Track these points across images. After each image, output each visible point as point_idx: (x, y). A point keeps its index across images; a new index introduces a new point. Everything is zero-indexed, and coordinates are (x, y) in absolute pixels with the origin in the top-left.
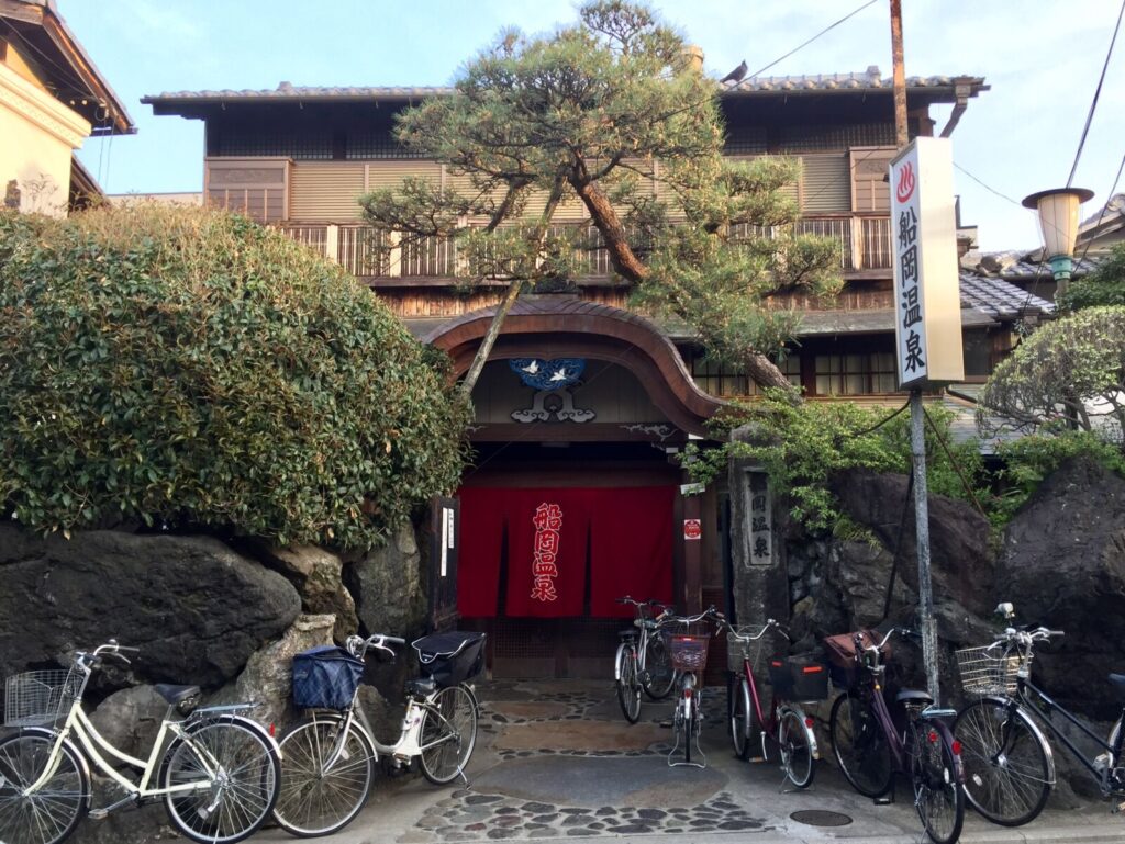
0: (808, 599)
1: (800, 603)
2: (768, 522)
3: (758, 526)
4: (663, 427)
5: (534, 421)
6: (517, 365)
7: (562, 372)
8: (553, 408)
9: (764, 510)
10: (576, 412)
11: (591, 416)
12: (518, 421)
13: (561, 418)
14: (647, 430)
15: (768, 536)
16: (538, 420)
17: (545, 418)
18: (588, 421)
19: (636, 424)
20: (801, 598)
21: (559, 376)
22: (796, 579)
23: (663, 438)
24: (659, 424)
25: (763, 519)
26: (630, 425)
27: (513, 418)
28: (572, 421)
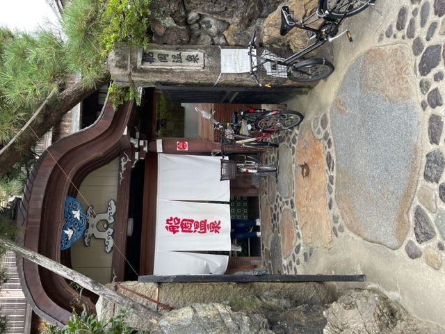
0: (226, 33)
1: (228, 40)
2: (176, 53)
3: (178, 59)
4: (122, 160)
5: (113, 238)
6: (66, 244)
7: (74, 212)
8: (105, 226)
9: (168, 55)
10: (109, 211)
11: (112, 202)
12: (112, 248)
13: (112, 220)
14: (123, 169)
15: (185, 54)
16: (113, 236)
17: (111, 231)
18: (115, 204)
19: (119, 175)
20: (225, 38)
21: (77, 214)
22: (212, 40)
24: (120, 162)
25: (173, 56)
26: (119, 178)
27: (110, 252)
28: (115, 213)
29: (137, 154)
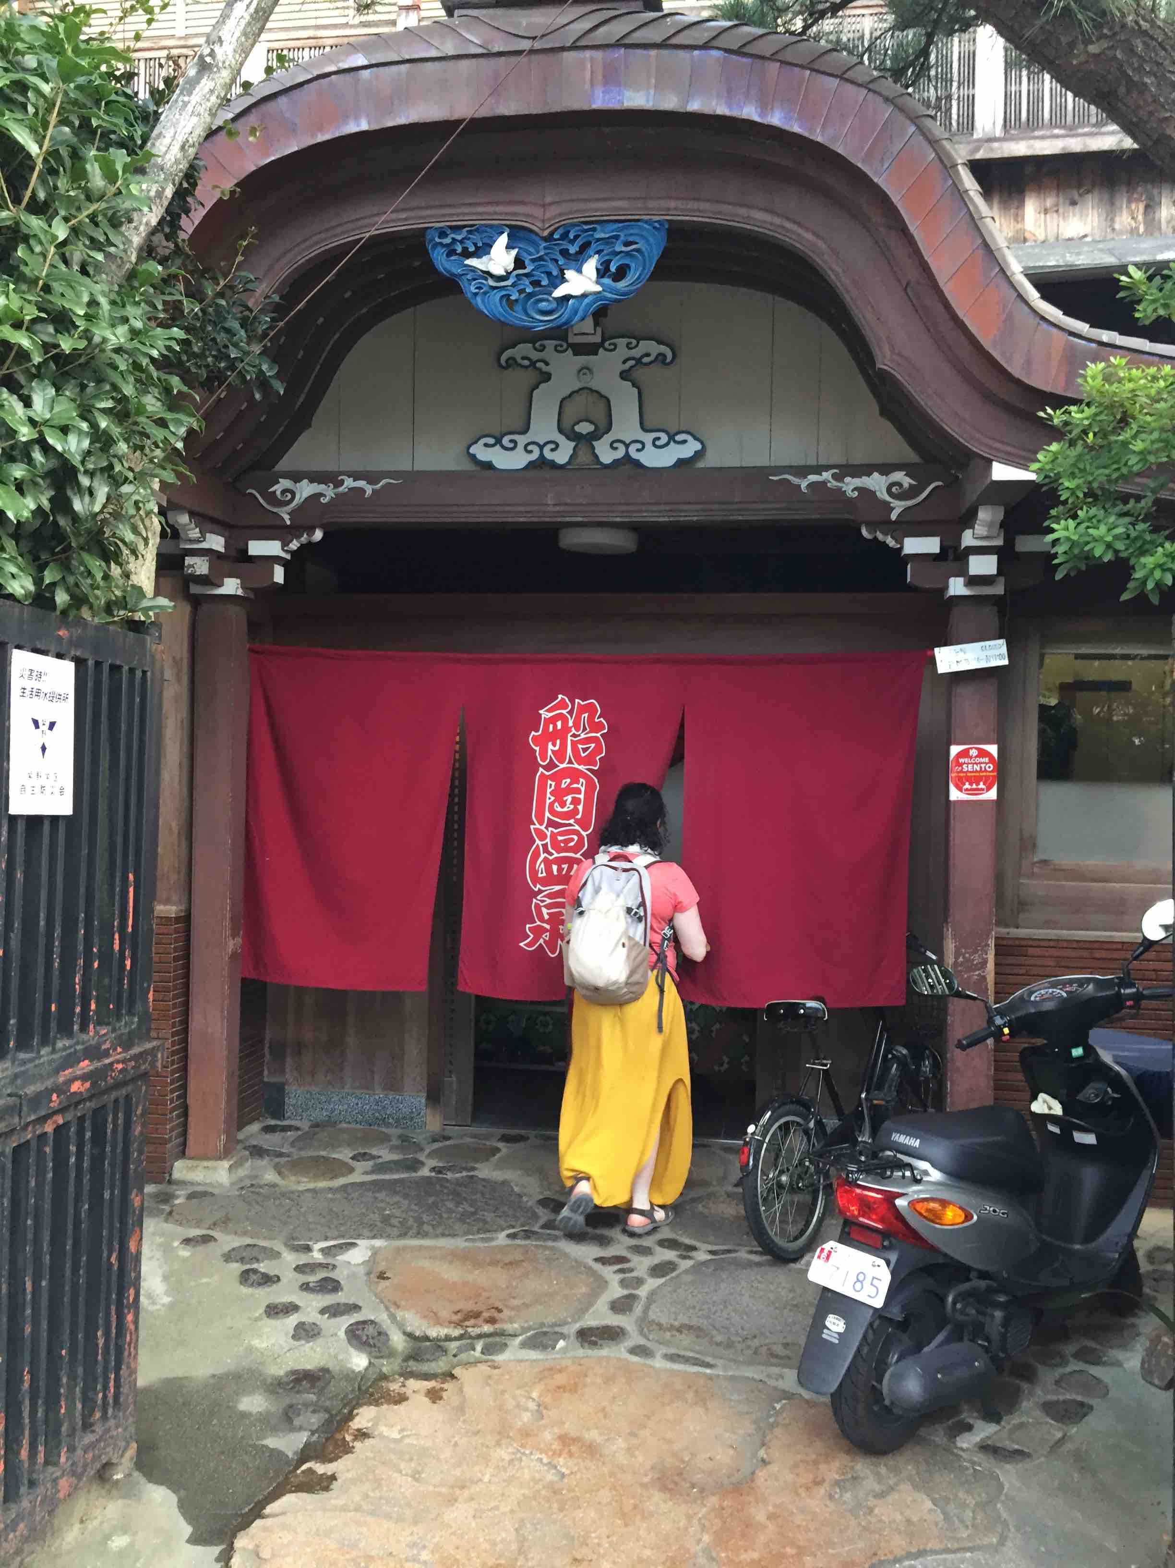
4: (898, 476)
5: (531, 465)
6: (451, 252)
8: (585, 428)
10: (648, 438)
11: (691, 448)
12: (488, 466)
13: (607, 456)
14: (850, 485)
16: (542, 463)
17: (562, 457)
18: (681, 463)
19: (818, 469)
23: (898, 507)
24: (885, 469)
26: (803, 471)
27: (473, 457)
28: (637, 464)
29: (930, 545)
